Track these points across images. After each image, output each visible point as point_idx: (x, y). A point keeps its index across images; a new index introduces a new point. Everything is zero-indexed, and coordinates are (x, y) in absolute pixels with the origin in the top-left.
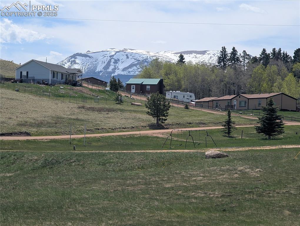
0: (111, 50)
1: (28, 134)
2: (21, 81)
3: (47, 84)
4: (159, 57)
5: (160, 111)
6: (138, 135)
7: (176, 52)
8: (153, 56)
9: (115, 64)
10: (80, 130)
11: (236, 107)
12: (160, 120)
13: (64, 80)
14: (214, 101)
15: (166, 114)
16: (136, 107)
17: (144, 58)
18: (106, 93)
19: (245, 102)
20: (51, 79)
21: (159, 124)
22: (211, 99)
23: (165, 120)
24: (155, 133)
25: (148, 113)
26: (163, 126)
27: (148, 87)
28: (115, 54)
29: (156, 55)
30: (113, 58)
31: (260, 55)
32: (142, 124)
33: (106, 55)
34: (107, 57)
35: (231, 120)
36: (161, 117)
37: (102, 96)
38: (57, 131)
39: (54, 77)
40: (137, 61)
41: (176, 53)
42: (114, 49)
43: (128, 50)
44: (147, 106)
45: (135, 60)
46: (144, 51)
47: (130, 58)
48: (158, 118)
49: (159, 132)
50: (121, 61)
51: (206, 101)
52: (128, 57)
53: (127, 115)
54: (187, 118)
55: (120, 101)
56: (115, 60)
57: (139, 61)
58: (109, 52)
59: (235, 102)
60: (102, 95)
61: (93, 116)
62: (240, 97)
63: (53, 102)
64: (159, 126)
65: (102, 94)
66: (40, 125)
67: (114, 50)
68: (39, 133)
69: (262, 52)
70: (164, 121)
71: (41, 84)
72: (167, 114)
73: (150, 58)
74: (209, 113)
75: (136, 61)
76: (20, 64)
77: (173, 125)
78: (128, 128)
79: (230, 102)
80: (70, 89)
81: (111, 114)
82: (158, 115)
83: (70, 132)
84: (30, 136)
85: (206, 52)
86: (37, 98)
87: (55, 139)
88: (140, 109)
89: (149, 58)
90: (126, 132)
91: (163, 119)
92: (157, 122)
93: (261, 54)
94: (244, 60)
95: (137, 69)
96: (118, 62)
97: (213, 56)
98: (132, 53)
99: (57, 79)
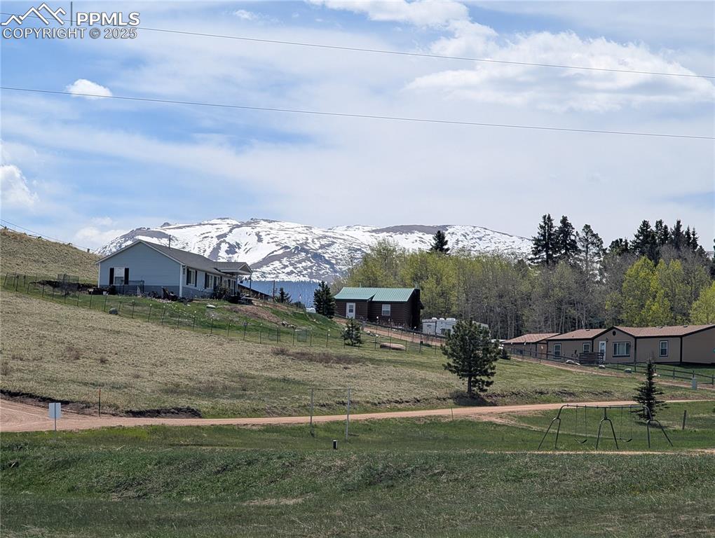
0: (219, 221)
1: (195, 413)
2: (113, 291)
3: (174, 298)
4: (335, 241)
5: (478, 363)
6: (447, 417)
7: (374, 229)
8: (321, 238)
9: (230, 255)
10: (305, 406)
11: (604, 357)
12: (477, 385)
13: (210, 289)
14: (549, 342)
15: (489, 371)
16: (394, 353)
17: (298, 243)
18: (311, 320)
19: (628, 346)
20: (183, 287)
21: (474, 394)
22: (543, 338)
23: (489, 384)
24: (484, 415)
25: (448, 367)
26: (482, 398)
27: (386, 308)
28: (230, 231)
29: (327, 234)
30: (224, 241)
31: (636, 236)
32: (436, 393)
33: (207, 233)
34: (212, 238)
35: (653, 386)
36: (478, 378)
37: (304, 328)
38: (256, 408)
39: (188, 281)
40: (281, 249)
41: (373, 231)
42: (228, 218)
43: (262, 222)
44: (446, 351)
45: (277, 245)
46: (300, 225)
47: (265, 241)
48: (473, 379)
49: (490, 411)
50: (243, 248)
51: (532, 341)
52: (260, 240)
53: (390, 370)
54: (525, 381)
55: (355, 339)
56: (231, 246)
57: (287, 247)
58: (217, 226)
59: (602, 346)
60: (303, 325)
61: (316, 373)
62: (614, 333)
63: (209, 339)
64: (475, 399)
65: (302, 322)
66: (210, 391)
67: (228, 221)
68: (217, 410)
69: (641, 228)
70: (486, 386)
71: (159, 298)
72: (491, 369)
73: (313, 241)
74: (559, 369)
75: (279, 247)
76: (89, 250)
77: (504, 397)
78: (407, 402)
79: (590, 345)
80: (230, 311)
81: (354, 369)
82: (471, 372)
83: (283, 409)
84: (201, 417)
85: (447, 230)
86: (166, 330)
87: (270, 424)
88: (405, 358)
89: (310, 241)
90: (405, 410)
91: (483, 382)
92: (470, 390)
93: (637, 233)
94: (587, 248)
95: (282, 268)
96: (237, 250)
97: (462, 238)
98: (271, 229)
99: (196, 286)
